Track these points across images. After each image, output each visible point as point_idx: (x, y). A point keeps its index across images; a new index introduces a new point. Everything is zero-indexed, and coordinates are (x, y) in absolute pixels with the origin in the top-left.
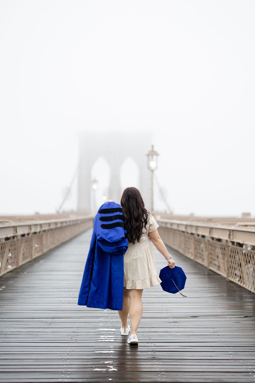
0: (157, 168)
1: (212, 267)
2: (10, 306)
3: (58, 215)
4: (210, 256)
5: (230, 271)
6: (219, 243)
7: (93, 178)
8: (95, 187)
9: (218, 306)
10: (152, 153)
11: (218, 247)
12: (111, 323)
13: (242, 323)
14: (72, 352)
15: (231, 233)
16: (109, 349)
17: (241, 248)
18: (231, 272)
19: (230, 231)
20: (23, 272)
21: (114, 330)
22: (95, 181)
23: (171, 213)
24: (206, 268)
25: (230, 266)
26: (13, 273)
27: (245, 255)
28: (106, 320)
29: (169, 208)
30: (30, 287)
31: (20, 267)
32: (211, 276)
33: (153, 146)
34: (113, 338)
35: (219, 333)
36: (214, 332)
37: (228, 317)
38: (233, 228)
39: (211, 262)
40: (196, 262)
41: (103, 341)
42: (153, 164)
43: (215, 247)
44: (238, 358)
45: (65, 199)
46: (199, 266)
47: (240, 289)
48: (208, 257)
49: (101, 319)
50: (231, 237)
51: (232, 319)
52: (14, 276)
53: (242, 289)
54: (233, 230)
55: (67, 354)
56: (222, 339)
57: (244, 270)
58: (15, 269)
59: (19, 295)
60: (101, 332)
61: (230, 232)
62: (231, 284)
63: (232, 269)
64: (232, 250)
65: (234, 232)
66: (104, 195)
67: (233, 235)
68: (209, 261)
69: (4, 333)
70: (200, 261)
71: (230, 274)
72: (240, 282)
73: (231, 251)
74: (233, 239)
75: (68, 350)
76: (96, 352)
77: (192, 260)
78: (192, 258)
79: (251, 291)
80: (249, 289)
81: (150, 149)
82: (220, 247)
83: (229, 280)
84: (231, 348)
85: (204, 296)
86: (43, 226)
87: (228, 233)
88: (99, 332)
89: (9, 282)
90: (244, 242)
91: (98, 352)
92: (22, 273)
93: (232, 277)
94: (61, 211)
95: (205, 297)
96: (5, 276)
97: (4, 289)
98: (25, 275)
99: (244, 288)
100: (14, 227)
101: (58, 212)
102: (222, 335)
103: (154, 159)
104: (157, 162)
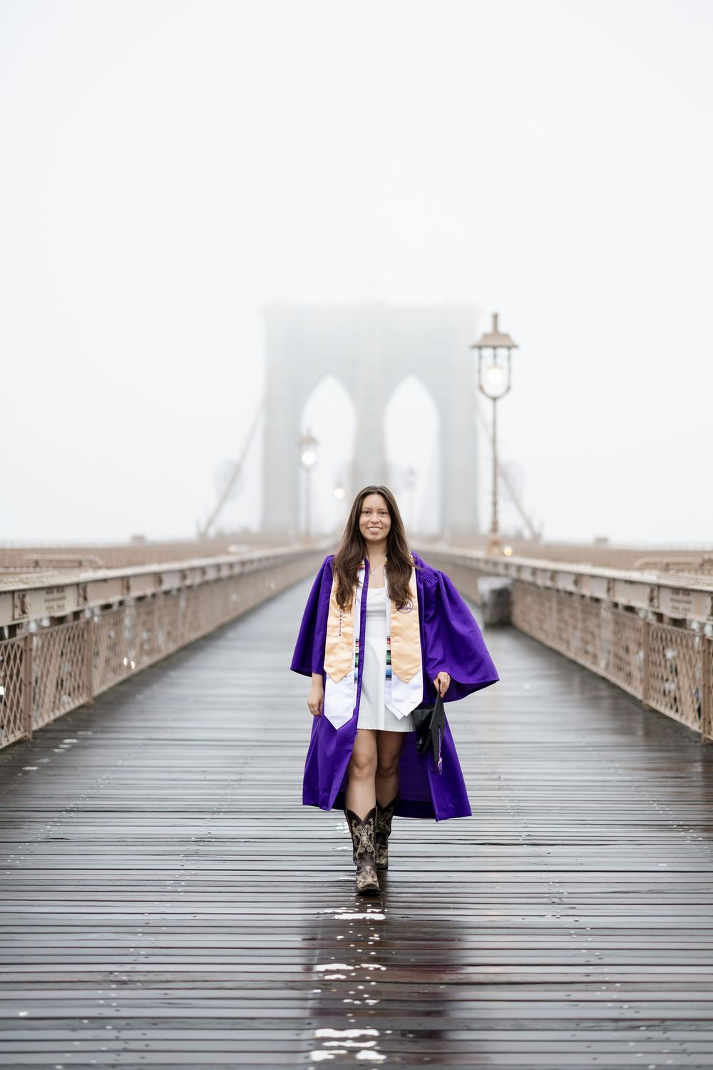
0: (508, 388)
3: (204, 545)
7: (304, 432)
8: (308, 457)
10: (495, 342)
22: (309, 441)
23: (536, 537)
42: (493, 379)
45: (225, 497)
66: (339, 485)
86: (165, 578)
94: (212, 532)
101: (203, 535)
103: (499, 361)
104: (510, 370)
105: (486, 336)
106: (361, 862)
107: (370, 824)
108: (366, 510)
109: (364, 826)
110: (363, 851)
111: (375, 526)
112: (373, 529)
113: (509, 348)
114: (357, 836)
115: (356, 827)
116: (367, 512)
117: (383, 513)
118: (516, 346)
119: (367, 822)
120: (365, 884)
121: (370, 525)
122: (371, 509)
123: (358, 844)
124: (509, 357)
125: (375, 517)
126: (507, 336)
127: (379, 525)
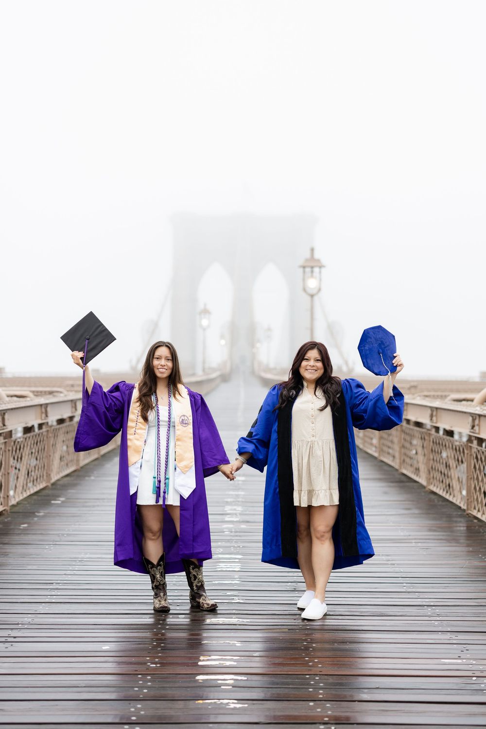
0: (319, 290)
1: (406, 469)
2: (79, 525)
4: (403, 450)
5: (432, 475)
6: (418, 429)
7: (201, 306)
8: (205, 322)
9: (402, 527)
10: (312, 264)
11: (417, 436)
12: (235, 548)
13: (432, 550)
14: (181, 582)
15: (434, 413)
16: (233, 579)
17: (451, 438)
18: (433, 477)
19: (433, 409)
20: (89, 476)
21: (240, 557)
22: (206, 312)
23: (351, 371)
24: (397, 470)
25: (432, 468)
26: (72, 478)
27: (456, 449)
28: (228, 544)
29: (346, 363)
30: (104, 499)
31: (82, 468)
32: (402, 484)
33: (312, 250)
34: (238, 567)
35: (393, 562)
36: (388, 561)
37: (414, 541)
38: (437, 404)
39: (404, 461)
40: (382, 461)
41: (224, 569)
42: (312, 284)
43: (412, 436)
44: (414, 590)
46: (386, 468)
47: (444, 503)
48: (400, 453)
49: (219, 543)
50: (434, 418)
51: (420, 544)
52: (75, 482)
53: (447, 503)
54: (437, 408)
55: (174, 584)
56: (397, 569)
57: (454, 473)
58: (75, 471)
59: (90, 511)
60: (220, 559)
61: (432, 411)
62: (433, 497)
63: (434, 471)
64: (435, 441)
65: (439, 410)
66: (222, 337)
67: (436, 416)
68: (402, 459)
69: (80, 560)
70: (388, 460)
71: (432, 480)
72: (448, 494)
73: (433, 442)
74: (436, 423)
75: (175, 580)
76: (214, 582)
77: (375, 458)
78: (376, 455)
79: (460, 507)
80: (458, 503)
81: (308, 255)
82: (420, 437)
83: (430, 490)
84: (408, 579)
85: (383, 513)
87: (429, 412)
88: (218, 559)
89: (70, 491)
90: (451, 427)
91: (216, 582)
92: (87, 478)
93: (435, 485)
95: (384, 515)
96: (61, 482)
97: (63, 502)
98: (94, 480)
99: (452, 502)
100: (72, 401)
101: (134, 369)
102: (398, 564)
103: (314, 274)
104: (320, 280)
105: (307, 260)
106: (157, 591)
107: (161, 566)
108: (158, 357)
109: (157, 568)
110: (158, 584)
111: (162, 367)
112: (162, 370)
113: (320, 267)
114: (153, 575)
115: (151, 569)
116: (158, 358)
117: (168, 360)
118: (324, 266)
119: (158, 564)
120: (161, 606)
121: (160, 367)
122: (161, 356)
123: (154, 579)
124: (320, 272)
125: (163, 362)
126: (318, 261)
127: (166, 367)
